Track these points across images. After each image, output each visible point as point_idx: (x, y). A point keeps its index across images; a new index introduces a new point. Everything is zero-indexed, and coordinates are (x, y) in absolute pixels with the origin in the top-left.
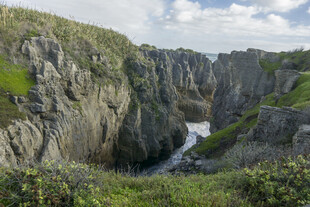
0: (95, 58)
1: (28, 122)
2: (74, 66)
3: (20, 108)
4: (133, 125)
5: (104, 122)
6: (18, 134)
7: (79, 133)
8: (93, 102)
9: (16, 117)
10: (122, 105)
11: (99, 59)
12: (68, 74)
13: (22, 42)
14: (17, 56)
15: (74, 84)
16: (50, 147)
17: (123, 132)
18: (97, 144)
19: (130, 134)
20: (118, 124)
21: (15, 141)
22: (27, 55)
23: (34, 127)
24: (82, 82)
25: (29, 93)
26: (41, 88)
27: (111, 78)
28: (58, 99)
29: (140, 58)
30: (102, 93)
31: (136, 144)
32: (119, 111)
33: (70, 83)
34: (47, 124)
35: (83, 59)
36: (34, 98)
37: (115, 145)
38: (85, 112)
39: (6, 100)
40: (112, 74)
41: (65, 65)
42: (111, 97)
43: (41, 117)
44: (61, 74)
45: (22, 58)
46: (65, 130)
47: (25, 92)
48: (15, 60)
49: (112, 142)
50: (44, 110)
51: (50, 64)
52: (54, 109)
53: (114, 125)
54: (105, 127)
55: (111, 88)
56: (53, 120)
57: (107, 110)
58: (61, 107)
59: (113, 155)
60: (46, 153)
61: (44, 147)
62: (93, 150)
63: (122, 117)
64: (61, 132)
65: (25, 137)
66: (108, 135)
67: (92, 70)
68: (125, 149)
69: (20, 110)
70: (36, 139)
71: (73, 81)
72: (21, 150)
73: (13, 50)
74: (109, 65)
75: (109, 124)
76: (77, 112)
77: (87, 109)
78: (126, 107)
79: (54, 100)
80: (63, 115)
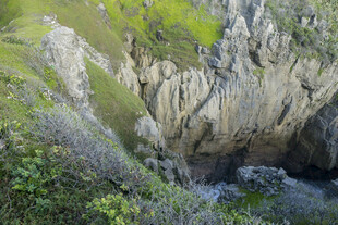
0: (305, 21)
1: (201, 73)
2: (271, 26)
3: (201, 58)
4: (330, 121)
5: (287, 102)
6: (189, 80)
7: (249, 101)
8: (282, 75)
9: (193, 65)
10: (323, 90)
11: (311, 23)
12: (260, 34)
14: (216, 7)
15: (264, 47)
16: (210, 102)
17: (312, 125)
18: (270, 123)
19: (321, 130)
20: (309, 112)
21: (184, 86)
22: (226, 7)
23: (204, 80)
24: (274, 48)
25: (213, 46)
26: (225, 44)
27: (319, 50)
28: (237, 58)
30: (298, 67)
31: (324, 145)
32: (316, 96)
33: (259, 45)
34: (219, 80)
35: (287, 20)
36: (216, 52)
37: (295, 134)
38: (266, 81)
39: (192, 48)
40: (324, 48)
41: (261, 23)
42: (310, 76)
43: (216, 73)
44: (252, 33)
45: (220, 11)
46: (233, 93)
47: (209, 45)
48: (213, 11)
49: (292, 129)
50: (219, 66)
51: (242, 19)
52: (230, 69)
53: (302, 111)
54: (286, 108)
55: (314, 64)
56: (224, 78)
57: (299, 88)
58: (238, 67)
59: (289, 144)
60: (205, 107)
61: (206, 101)
62: (261, 127)
63: (319, 106)
64: (228, 93)
65: (193, 85)
66: (288, 118)
67: (295, 35)
68: (305, 144)
69: (200, 60)
70: (201, 91)
71: (264, 43)
72: (185, 95)
74: (325, 33)
75: (293, 107)
76: (256, 79)
77: (270, 80)
78: (330, 95)
79: (234, 59)
80: (237, 77)
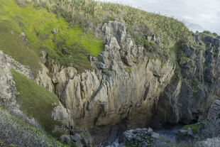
0: (149, 38)
1: (93, 73)
2: (131, 42)
3: (92, 64)
4: (172, 94)
5: (147, 85)
6: (86, 78)
7: (125, 88)
8: (141, 70)
9: (88, 69)
10: (165, 76)
11: (152, 39)
12: (126, 46)
13: (103, 24)
14: (98, 32)
15: (129, 54)
16: (101, 91)
17: (163, 97)
18: (139, 99)
19: (168, 99)
20: (160, 90)
21: (83, 82)
22: (104, 32)
23: (96, 78)
24: (135, 54)
25: (99, 55)
26: (106, 54)
27: (159, 54)
28: (115, 62)
29: (191, 42)
30: (150, 64)
31: (171, 109)
32: (162, 80)
33: (126, 53)
34: (105, 76)
35: (140, 38)
36: (101, 59)
37: (154, 104)
38: (133, 74)
39: (86, 57)
40: (162, 52)
41: (126, 40)
42: (157, 68)
43: (103, 72)
44: (121, 46)
45: (101, 34)
46: (115, 84)
47: (97, 55)
48: (97, 34)
49: (152, 102)
50: (104, 67)
51: (115, 38)
52: (111, 69)
53: (156, 90)
54: (147, 89)
55: (158, 62)
56: (108, 75)
57: (152, 77)
58: (115, 67)
59: (152, 111)
60: (98, 95)
61: (98, 91)
62: (134, 102)
63: (165, 86)
64: (111, 84)
65: (89, 81)
66: (149, 95)
67: (145, 46)
68: (161, 109)
69: (91, 65)
70: (94, 84)
71: (129, 52)
72: (85, 88)
73: (98, 29)
74: (161, 44)
75: (151, 88)
76: (127, 73)
77: (135, 73)
78: (169, 79)
79: (112, 63)
80: (116, 74)
